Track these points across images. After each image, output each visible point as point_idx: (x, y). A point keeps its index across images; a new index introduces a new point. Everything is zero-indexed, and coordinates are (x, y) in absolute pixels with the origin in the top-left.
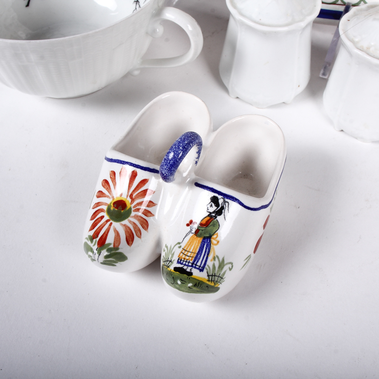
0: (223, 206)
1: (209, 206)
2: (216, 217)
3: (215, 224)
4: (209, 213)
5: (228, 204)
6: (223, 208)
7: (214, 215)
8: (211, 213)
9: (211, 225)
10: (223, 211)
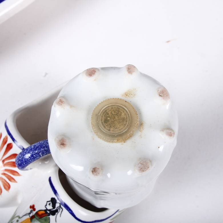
0: (58, 210)
1: (48, 203)
2: (49, 215)
3: (47, 220)
4: (45, 209)
5: (62, 211)
6: (57, 211)
7: (48, 212)
8: (47, 210)
9: (43, 219)
10: (56, 213)
